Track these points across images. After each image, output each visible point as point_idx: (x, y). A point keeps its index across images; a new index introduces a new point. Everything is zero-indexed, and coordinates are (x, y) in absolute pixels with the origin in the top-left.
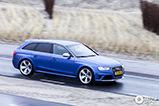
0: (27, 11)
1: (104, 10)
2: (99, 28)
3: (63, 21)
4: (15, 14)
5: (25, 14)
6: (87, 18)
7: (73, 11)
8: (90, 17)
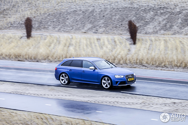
0: (116, 40)
1: (177, 36)
2: (172, 50)
3: (143, 46)
4: (106, 43)
5: (115, 42)
6: (163, 42)
7: (153, 37)
8: (166, 41)
